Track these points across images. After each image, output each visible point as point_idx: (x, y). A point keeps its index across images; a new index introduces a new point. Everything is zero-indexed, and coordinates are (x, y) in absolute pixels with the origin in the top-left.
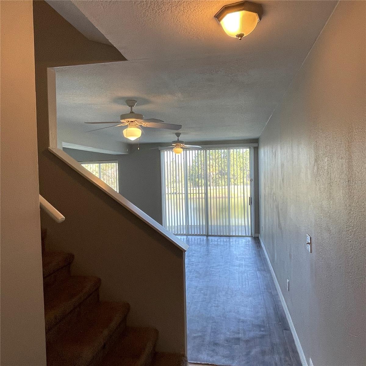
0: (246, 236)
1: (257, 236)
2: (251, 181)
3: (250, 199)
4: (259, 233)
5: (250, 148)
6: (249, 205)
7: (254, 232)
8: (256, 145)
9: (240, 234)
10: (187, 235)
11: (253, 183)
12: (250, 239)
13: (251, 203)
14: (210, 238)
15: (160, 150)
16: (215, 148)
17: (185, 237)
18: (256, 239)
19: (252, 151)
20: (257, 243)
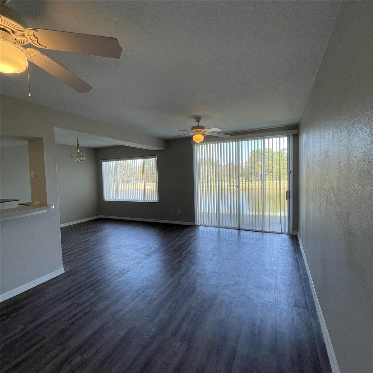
0: (282, 233)
1: (295, 233)
2: (289, 172)
3: (288, 193)
4: (298, 232)
5: (288, 136)
6: (286, 199)
7: (292, 228)
8: (295, 132)
9: (275, 230)
10: (219, 227)
11: (292, 175)
12: (286, 237)
13: (288, 197)
14: (242, 232)
15: (192, 144)
16: (248, 138)
17: (217, 229)
18: (294, 238)
19: (291, 138)
20: (295, 245)
